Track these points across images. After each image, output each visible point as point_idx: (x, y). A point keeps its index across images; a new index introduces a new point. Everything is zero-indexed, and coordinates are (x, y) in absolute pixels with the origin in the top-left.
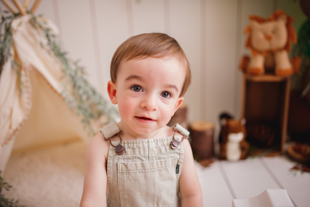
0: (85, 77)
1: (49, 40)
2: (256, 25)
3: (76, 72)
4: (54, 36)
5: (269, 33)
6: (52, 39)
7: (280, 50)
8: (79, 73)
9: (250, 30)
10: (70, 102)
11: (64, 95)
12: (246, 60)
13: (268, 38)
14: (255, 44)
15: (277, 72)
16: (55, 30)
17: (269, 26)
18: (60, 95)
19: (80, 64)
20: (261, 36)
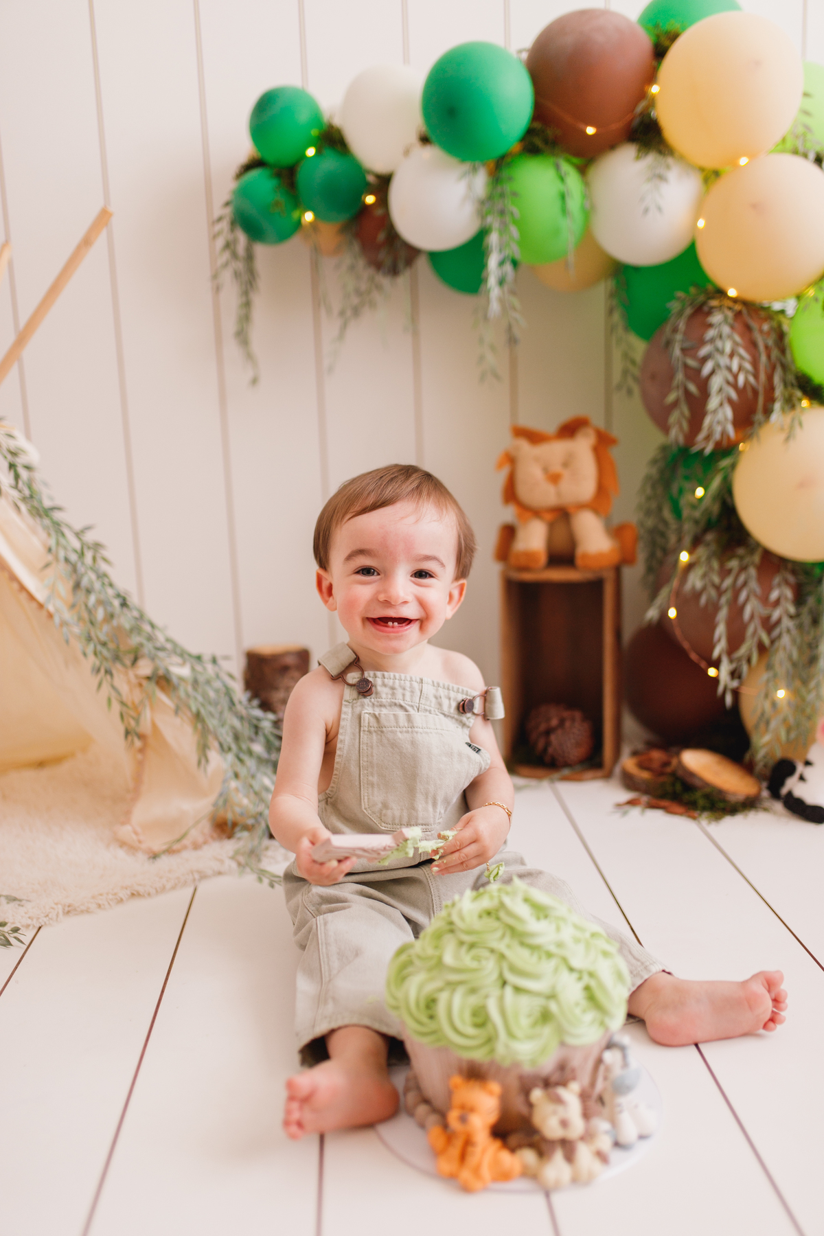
0: (103, 567)
1: (17, 477)
2: (524, 446)
3: (81, 555)
4: (28, 468)
5: (556, 468)
6: (24, 474)
7: (582, 506)
8: (89, 556)
9: (511, 460)
10: (64, 623)
11: (51, 608)
12: (509, 533)
13: (554, 479)
14: (523, 492)
15: (579, 562)
16: (32, 455)
17: (556, 450)
18: (41, 606)
19: (90, 537)
20: (537, 473)
